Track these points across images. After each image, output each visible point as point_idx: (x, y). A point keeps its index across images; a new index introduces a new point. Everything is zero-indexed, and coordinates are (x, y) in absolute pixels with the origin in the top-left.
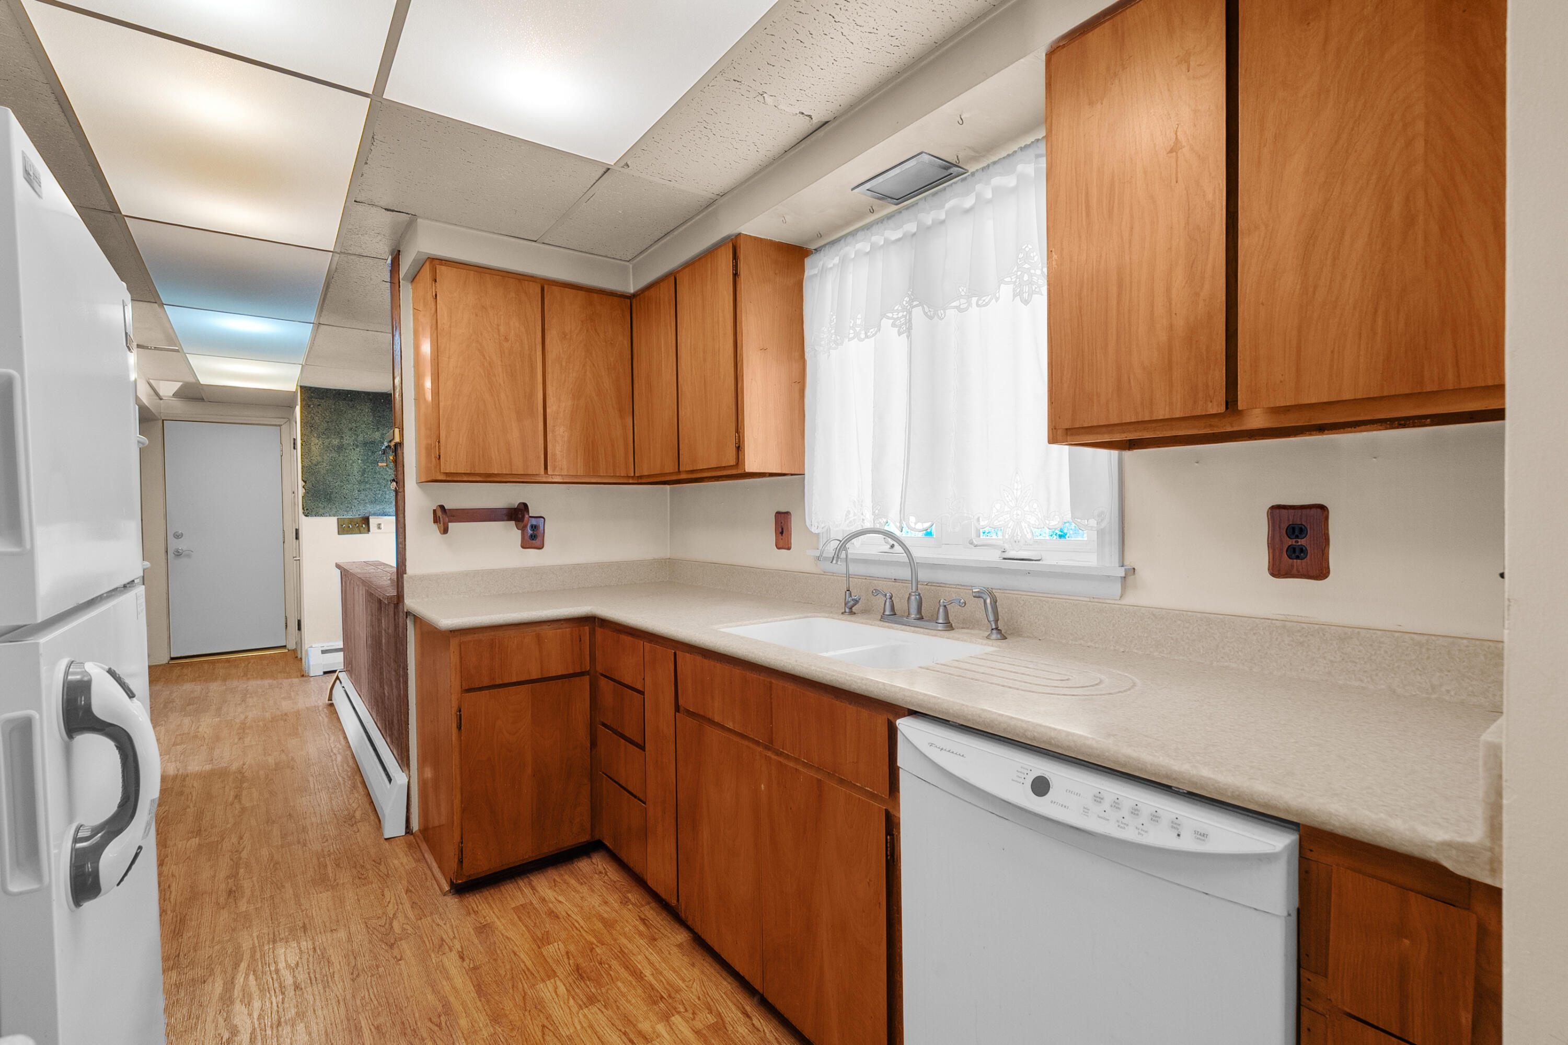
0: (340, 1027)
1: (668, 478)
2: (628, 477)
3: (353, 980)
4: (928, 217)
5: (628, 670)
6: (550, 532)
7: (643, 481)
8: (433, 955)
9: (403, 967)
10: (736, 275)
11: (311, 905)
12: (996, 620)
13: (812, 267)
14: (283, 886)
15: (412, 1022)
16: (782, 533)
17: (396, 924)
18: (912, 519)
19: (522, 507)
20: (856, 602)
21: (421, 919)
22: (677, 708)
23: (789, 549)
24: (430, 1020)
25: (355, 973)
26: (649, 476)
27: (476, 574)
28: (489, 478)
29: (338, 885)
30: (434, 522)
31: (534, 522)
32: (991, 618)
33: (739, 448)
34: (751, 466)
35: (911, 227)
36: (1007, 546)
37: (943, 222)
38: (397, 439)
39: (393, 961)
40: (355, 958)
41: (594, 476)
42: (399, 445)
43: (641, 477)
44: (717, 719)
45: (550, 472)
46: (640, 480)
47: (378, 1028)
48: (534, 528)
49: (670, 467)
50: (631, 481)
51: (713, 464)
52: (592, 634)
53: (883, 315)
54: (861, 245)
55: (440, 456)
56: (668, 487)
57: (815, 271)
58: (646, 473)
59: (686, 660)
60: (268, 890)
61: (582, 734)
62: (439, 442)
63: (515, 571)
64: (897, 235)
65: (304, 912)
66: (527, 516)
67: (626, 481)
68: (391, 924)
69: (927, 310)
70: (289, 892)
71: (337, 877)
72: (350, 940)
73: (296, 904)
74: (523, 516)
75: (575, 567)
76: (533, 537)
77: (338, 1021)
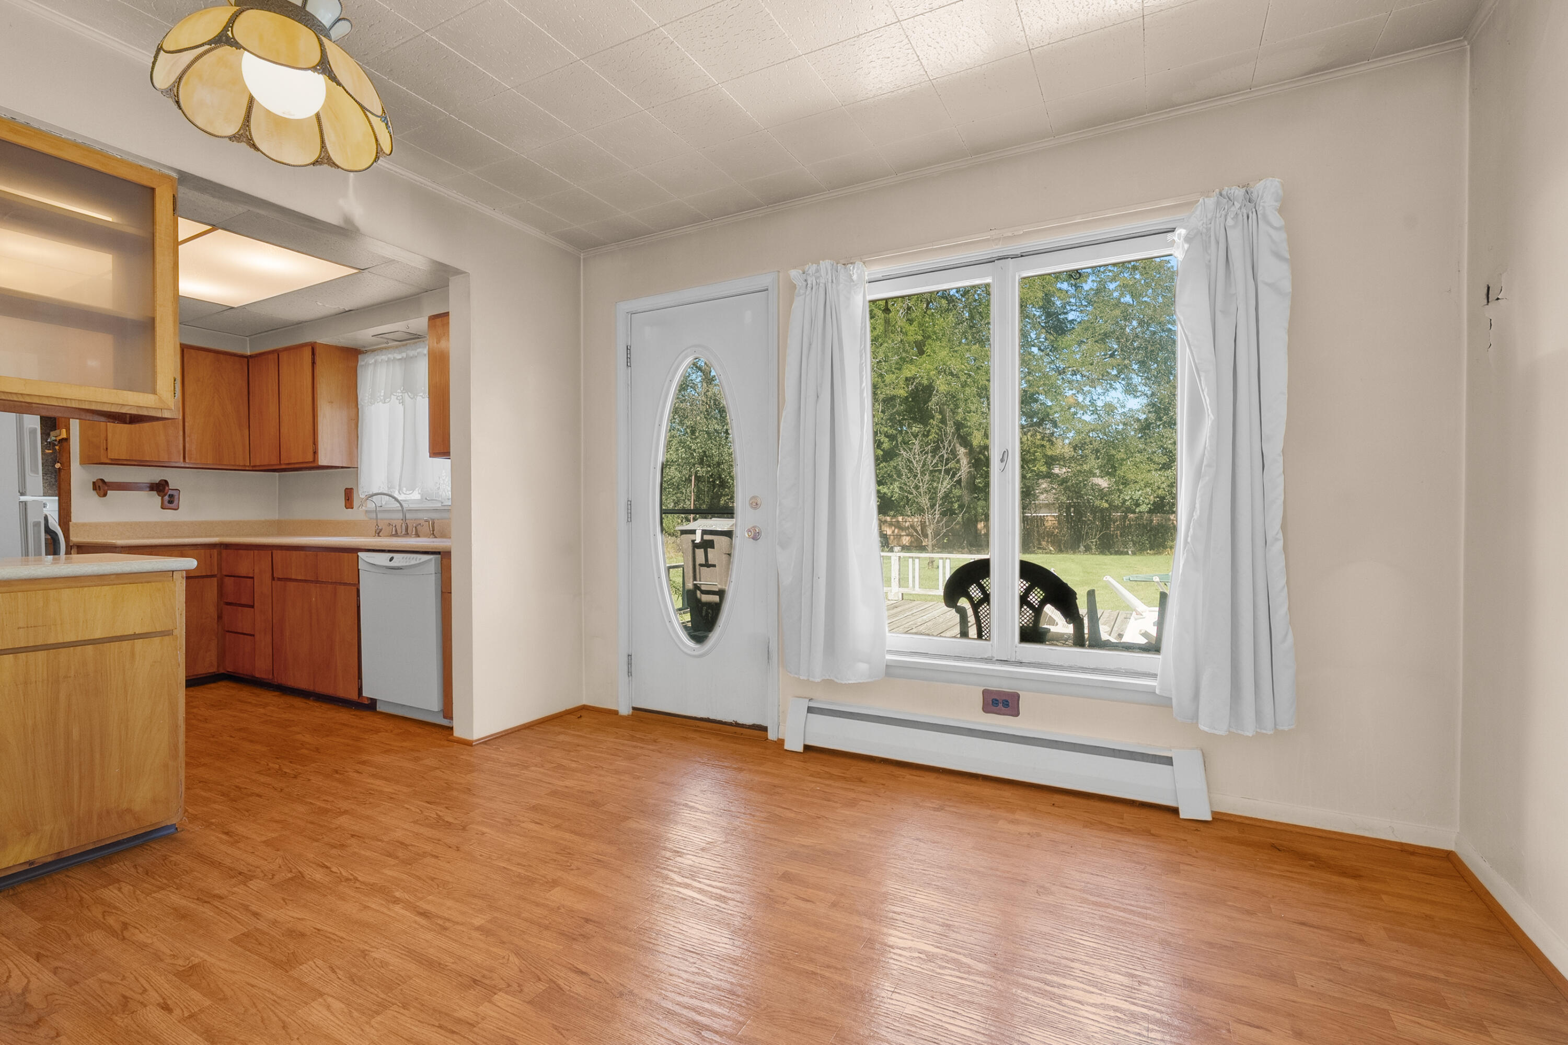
1: (274, 468)
2: (245, 466)
4: (412, 353)
5: (243, 568)
6: (184, 500)
7: (257, 468)
10: (313, 363)
12: (433, 531)
13: (363, 361)
16: (348, 500)
18: (404, 489)
19: (164, 483)
20: (381, 530)
22: (273, 579)
23: (352, 508)
26: (259, 466)
27: (125, 524)
28: (142, 464)
30: (94, 489)
31: (170, 492)
32: (431, 529)
33: (315, 453)
34: (323, 461)
35: (404, 355)
36: (443, 501)
37: (416, 357)
38: (64, 435)
41: (219, 465)
42: (67, 440)
43: (255, 466)
44: (293, 577)
45: (187, 460)
46: (255, 469)
48: (171, 496)
49: (274, 461)
50: (247, 469)
51: (301, 460)
52: (220, 554)
53: (392, 394)
54: (383, 357)
55: (107, 449)
56: (277, 474)
57: (363, 363)
58: (258, 464)
59: (278, 555)
61: (212, 611)
62: (106, 440)
63: (156, 524)
64: (399, 357)
66: (167, 488)
67: (243, 468)
69: (410, 394)
74: (164, 488)
75: (202, 523)
76: (171, 502)
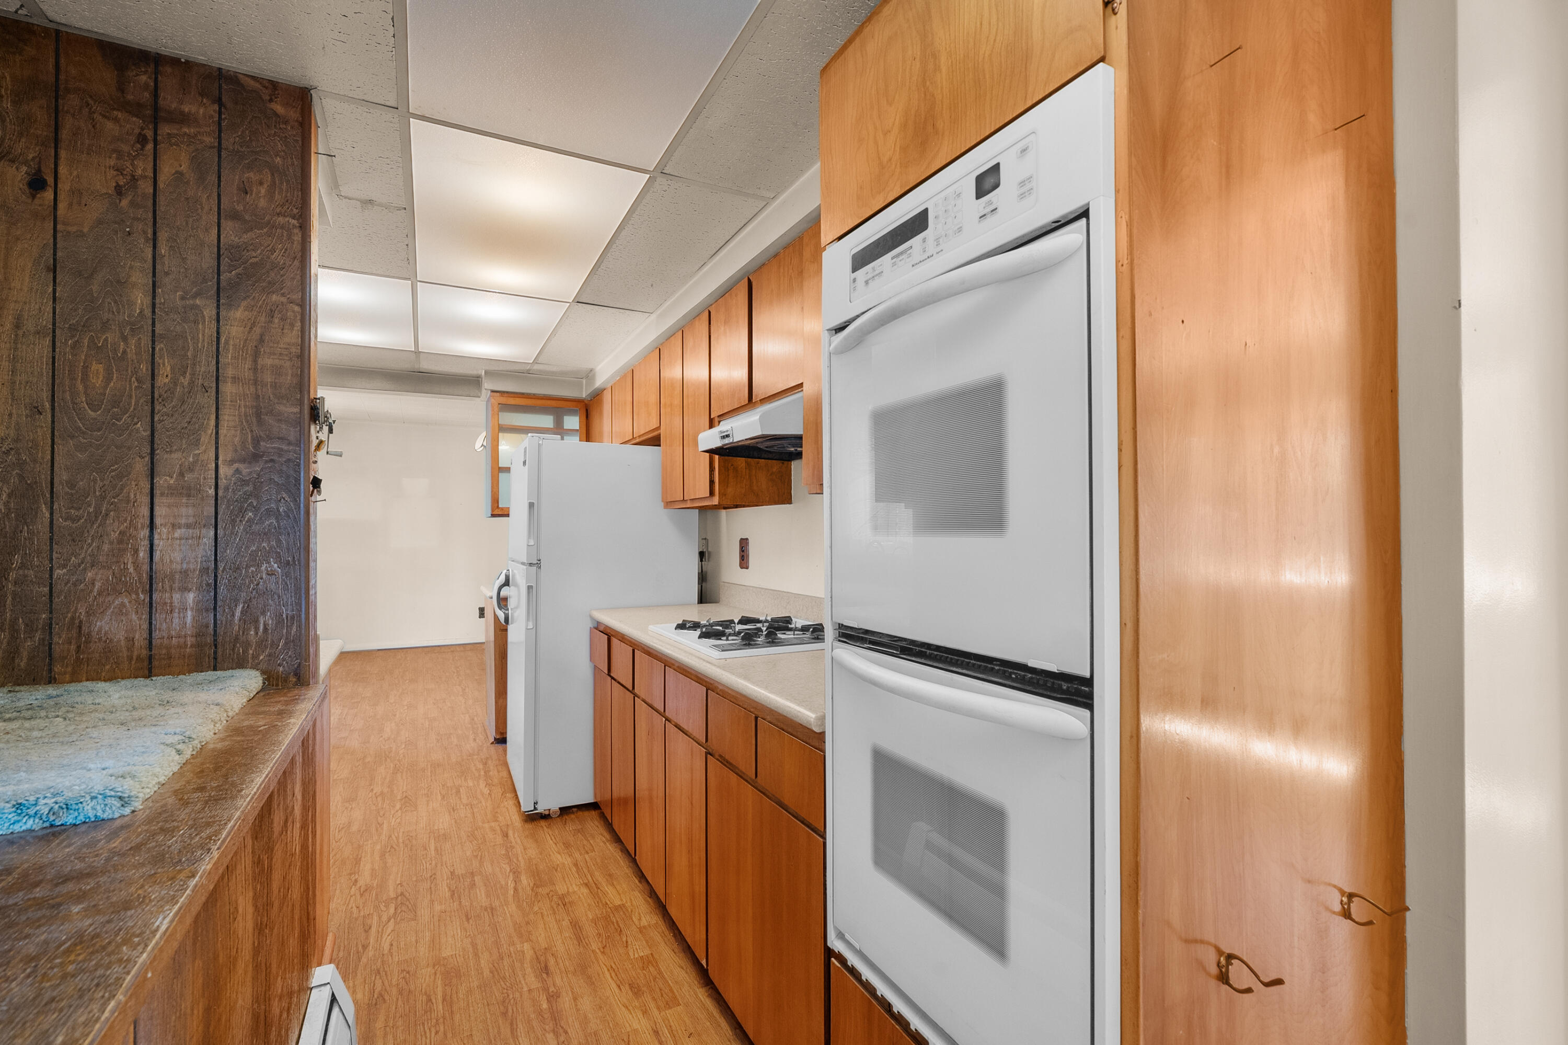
0: (447, 852)
3: (435, 874)
8: (375, 885)
9: (399, 879)
11: (462, 941)
14: (491, 972)
15: (406, 849)
17: (392, 910)
21: (368, 915)
24: (395, 850)
25: (432, 878)
29: (434, 966)
39: (404, 884)
40: (431, 888)
47: (426, 849)
60: (507, 968)
65: (468, 934)
68: (395, 913)
70: (485, 961)
71: (432, 977)
72: (432, 901)
73: (476, 944)
77: (447, 855)
